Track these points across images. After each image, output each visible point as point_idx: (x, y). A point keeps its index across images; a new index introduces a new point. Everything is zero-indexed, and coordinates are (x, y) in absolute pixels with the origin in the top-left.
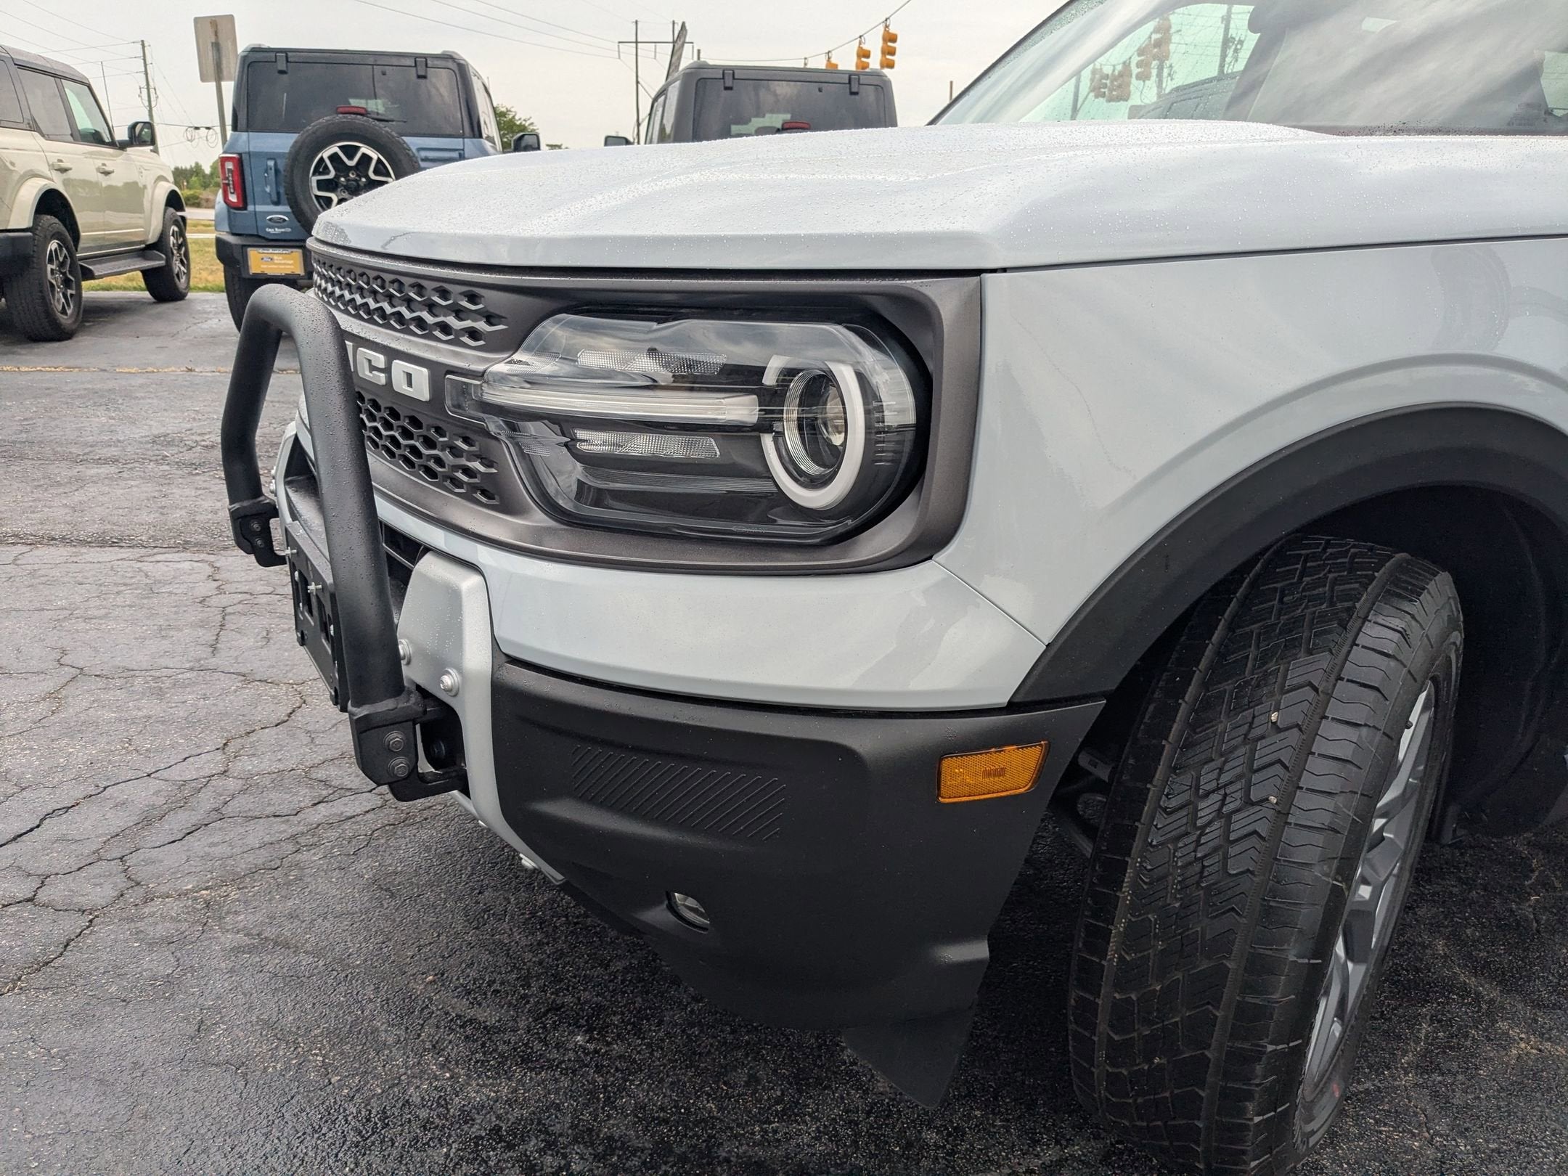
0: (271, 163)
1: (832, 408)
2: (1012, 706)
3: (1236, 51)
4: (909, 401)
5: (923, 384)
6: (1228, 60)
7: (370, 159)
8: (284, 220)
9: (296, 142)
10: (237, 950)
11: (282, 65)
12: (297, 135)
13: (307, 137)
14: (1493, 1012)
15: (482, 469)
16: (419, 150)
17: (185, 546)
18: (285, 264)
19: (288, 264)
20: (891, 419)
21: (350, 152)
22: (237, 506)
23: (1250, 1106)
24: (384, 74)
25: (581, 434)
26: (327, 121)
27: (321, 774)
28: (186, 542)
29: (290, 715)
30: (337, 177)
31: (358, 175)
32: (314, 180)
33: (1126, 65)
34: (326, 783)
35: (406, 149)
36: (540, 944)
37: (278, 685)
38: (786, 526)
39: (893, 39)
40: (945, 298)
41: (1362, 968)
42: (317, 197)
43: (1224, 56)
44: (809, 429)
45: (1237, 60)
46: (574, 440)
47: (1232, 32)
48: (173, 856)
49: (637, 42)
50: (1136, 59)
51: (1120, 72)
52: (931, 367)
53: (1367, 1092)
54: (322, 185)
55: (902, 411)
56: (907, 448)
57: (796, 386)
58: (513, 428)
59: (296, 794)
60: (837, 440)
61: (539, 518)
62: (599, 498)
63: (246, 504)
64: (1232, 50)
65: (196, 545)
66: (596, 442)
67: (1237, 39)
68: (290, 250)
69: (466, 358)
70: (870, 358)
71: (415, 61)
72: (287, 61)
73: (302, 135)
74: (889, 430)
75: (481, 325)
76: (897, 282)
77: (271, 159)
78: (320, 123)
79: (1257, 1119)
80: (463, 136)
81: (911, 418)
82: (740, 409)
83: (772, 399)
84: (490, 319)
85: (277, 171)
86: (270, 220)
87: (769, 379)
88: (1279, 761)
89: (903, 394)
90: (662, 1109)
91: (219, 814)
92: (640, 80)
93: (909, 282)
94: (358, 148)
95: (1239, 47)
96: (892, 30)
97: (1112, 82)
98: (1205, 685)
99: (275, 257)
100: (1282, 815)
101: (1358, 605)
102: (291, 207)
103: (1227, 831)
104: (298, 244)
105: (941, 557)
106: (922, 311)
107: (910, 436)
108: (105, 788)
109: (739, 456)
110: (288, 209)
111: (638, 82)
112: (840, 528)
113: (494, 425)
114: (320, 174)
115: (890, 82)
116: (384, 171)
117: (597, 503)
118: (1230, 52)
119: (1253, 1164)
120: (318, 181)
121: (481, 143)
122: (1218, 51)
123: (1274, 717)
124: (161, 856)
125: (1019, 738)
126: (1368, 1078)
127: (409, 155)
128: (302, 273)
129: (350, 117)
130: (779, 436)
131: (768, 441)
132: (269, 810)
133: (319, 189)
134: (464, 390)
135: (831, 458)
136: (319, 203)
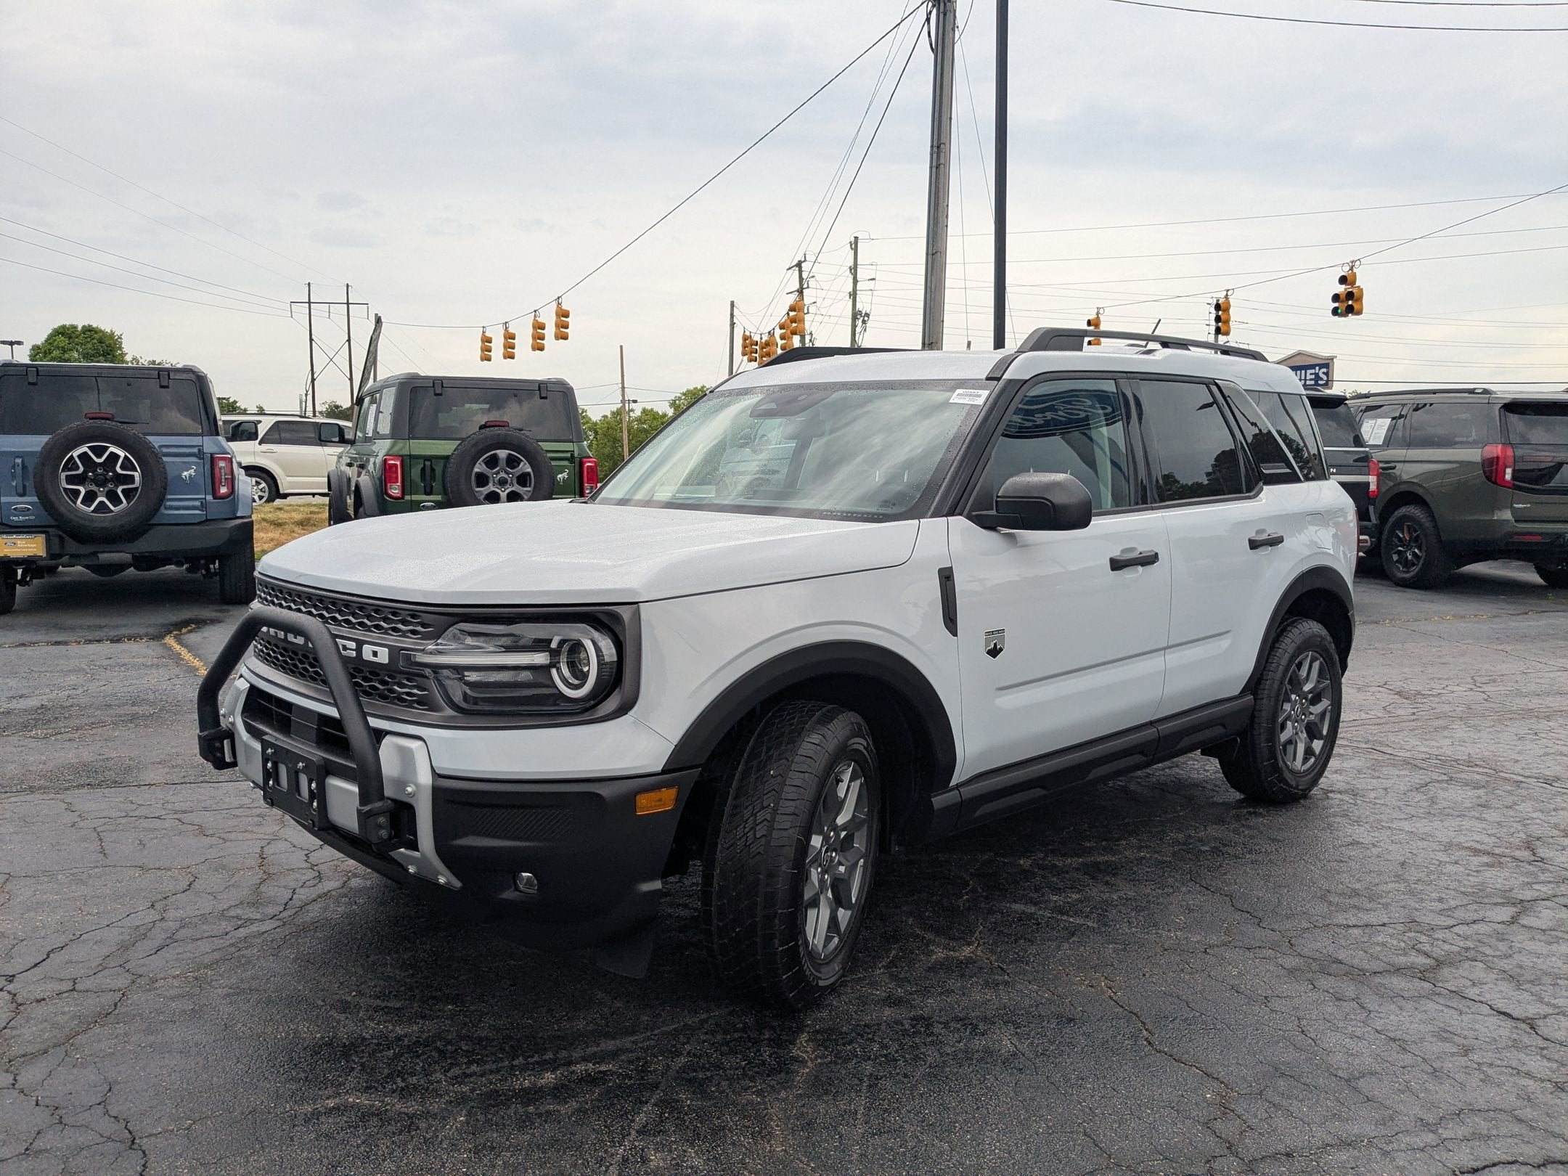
0: (19, 461)
1: (583, 655)
2: (664, 772)
3: (864, 322)
4: (614, 651)
5: (619, 645)
6: (858, 330)
7: (118, 457)
8: (29, 509)
9: (47, 444)
10: (228, 995)
11: (32, 379)
12: (50, 436)
13: (58, 439)
14: (929, 943)
15: (420, 693)
16: (161, 446)
17: (32, 790)
18: (27, 548)
19: (31, 548)
20: (607, 659)
21: (99, 451)
22: (206, 733)
23: (776, 941)
24: (129, 385)
25: (466, 673)
26: (78, 426)
27: (232, 913)
28: (31, 787)
29: (189, 885)
30: (85, 472)
31: (105, 470)
32: (63, 476)
33: (771, 334)
34: (238, 918)
35: (150, 447)
36: (413, 975)
37: (170, 870)
38: (563, 706)
39: (566, 315)
40: (625, 613)
41: (849, 913)
42: (65, 489)
43: (854, 327)
44: (572, 665)
45: (865, 330)
46: (464, 676)
47: (859, 306)
48: (156, 962)
49: (309, 303)
50: (778, 332)
51: (766, 341)
52: (621, 638)
53: (859, 978)
54: (70, 480)
55: (611, 656)
56: (614, 670)
57: (566, 647)
58: (435, 672)
59: (220, 925)
60: (586, 669)
61: (449, 712)
62: (476, 701)
63: (212, 731)
64: (860, 321)
65: (40, 788)
66: (473, 677)
67: (864, 312)
68: (33, 536)
69: (408, 643)
70: (596, 635)
71: (159, 374)
72: (38, 375)
73: (53, 438)
74: (607, 663)
75: (419, 628)
76: (606, 608)
77: (19, 457)
78: (71, 428)
79: (780, 949)
80: (202, 435)
81: (615, 659)
82: (540, 658)
83: (555, 653)
84: (423, 625)
85: (24, 467)
86: (15, 509)
87: (554, 645)
88: (774, 790)
89: (611, 648)
90: (504, 1025)
91: (172, 939)
92: (313, 337)
93: (611, 608)
94: (108, 447)
95: (866, 318)
96: (564, 307)
97: (762, 348)
98: (747, 763)
99: (19, 542)
100: (775, 810)
101: (807, 726)
102: (39, 499)
103: (755, 820)
104: (42, 529)
105: (631, 713)
106: (616, 618)
107: (615, 665)
108: (81, 935)
109: (542, 680)
110: (35, 499)
111: (311, 340)
112: (588, 705)
113: (428, 672)
114: (70, 470)
115: (571, 389)
116: (129, 465)
117: (476, 704)
118: (859, 323)
119: (784, 977)
120: (66, 476)
121: (217, 439)
122: (850, 321)
123: (772, 772)
124: (147, 963)
125: (667, 785)
126: (860, 973)
127: (153, 452)
128: (45, 555)
129: (98, 421)
130: (559, 670)
131: (554, 671)
132: (206, 935)
133: (68, 483)
134: (408, 657)
135: (583, 677)
136: (66, 493)
